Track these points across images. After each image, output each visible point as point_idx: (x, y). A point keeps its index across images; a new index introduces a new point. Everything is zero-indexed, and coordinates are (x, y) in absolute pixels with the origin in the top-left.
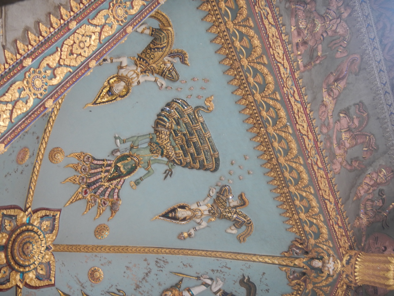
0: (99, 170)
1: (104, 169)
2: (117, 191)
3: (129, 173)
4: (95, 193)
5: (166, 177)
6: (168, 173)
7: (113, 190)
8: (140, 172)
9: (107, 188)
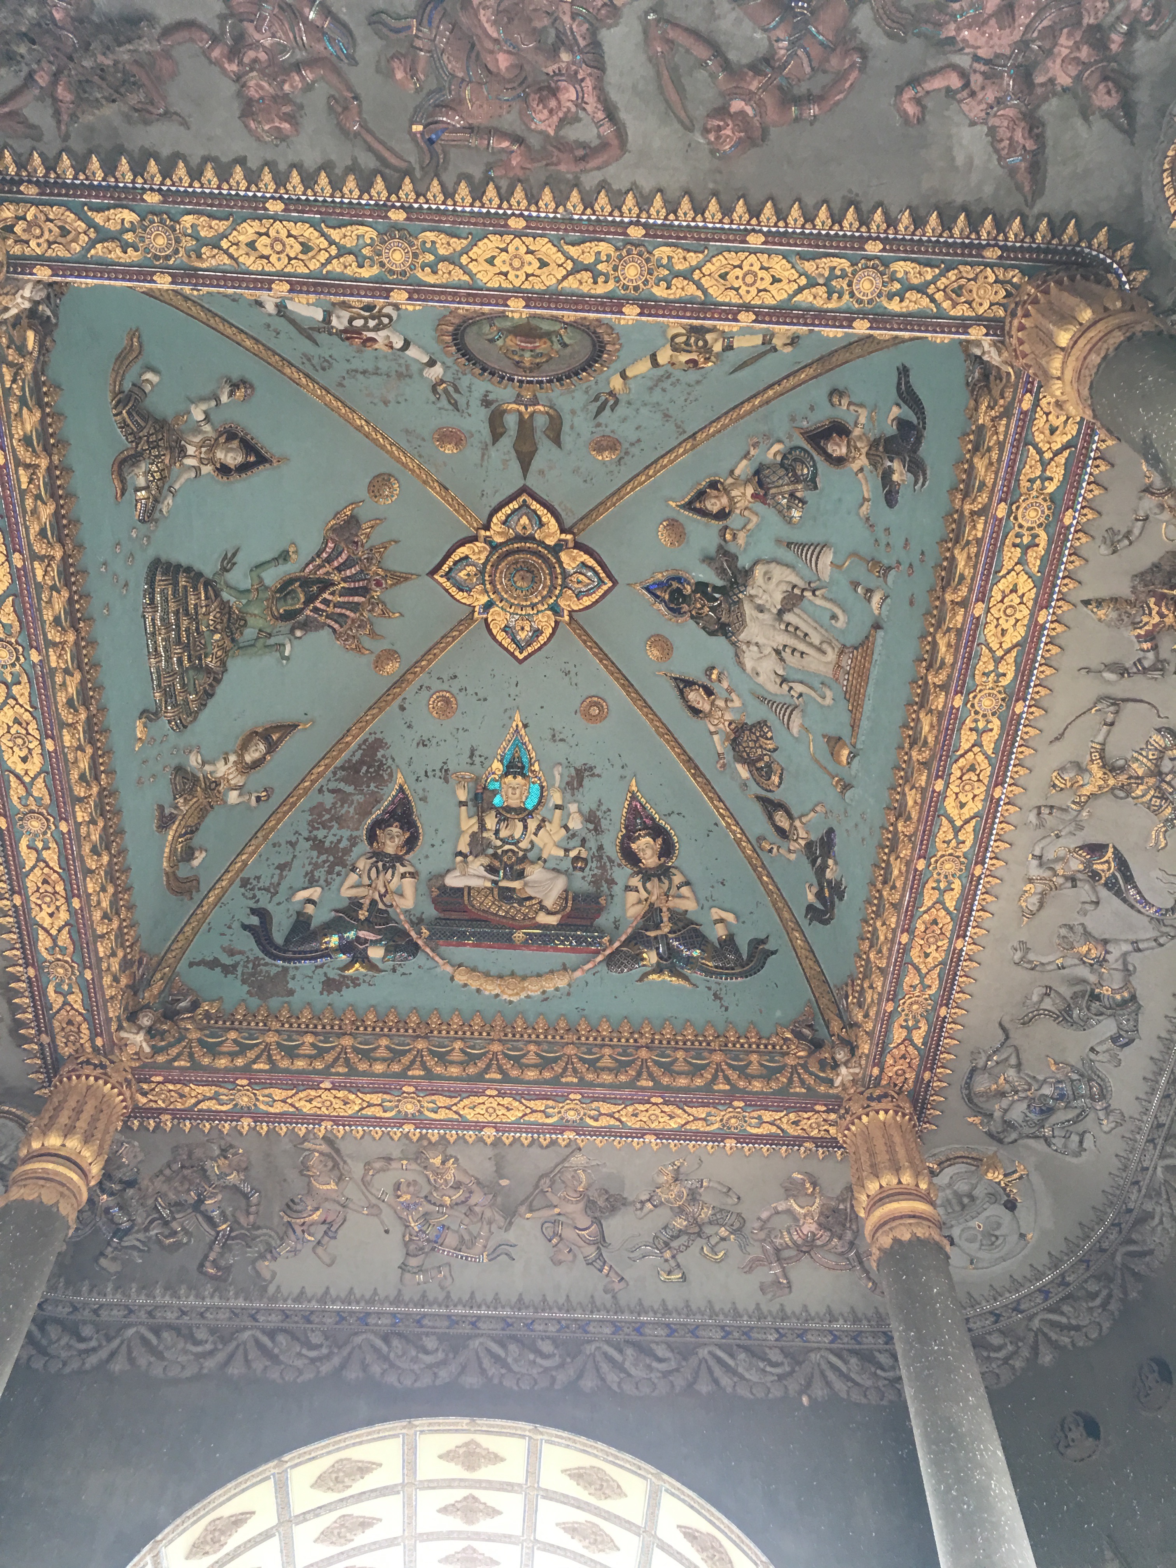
0: (338, 610)
1: (330, 610)
2: (325, 555)
3: (291, 581)
4: (362, 571)
5: (234, 555)
6: (228, 562)
7: (329, 560)
8: (272, 577)
9: (339, 569)
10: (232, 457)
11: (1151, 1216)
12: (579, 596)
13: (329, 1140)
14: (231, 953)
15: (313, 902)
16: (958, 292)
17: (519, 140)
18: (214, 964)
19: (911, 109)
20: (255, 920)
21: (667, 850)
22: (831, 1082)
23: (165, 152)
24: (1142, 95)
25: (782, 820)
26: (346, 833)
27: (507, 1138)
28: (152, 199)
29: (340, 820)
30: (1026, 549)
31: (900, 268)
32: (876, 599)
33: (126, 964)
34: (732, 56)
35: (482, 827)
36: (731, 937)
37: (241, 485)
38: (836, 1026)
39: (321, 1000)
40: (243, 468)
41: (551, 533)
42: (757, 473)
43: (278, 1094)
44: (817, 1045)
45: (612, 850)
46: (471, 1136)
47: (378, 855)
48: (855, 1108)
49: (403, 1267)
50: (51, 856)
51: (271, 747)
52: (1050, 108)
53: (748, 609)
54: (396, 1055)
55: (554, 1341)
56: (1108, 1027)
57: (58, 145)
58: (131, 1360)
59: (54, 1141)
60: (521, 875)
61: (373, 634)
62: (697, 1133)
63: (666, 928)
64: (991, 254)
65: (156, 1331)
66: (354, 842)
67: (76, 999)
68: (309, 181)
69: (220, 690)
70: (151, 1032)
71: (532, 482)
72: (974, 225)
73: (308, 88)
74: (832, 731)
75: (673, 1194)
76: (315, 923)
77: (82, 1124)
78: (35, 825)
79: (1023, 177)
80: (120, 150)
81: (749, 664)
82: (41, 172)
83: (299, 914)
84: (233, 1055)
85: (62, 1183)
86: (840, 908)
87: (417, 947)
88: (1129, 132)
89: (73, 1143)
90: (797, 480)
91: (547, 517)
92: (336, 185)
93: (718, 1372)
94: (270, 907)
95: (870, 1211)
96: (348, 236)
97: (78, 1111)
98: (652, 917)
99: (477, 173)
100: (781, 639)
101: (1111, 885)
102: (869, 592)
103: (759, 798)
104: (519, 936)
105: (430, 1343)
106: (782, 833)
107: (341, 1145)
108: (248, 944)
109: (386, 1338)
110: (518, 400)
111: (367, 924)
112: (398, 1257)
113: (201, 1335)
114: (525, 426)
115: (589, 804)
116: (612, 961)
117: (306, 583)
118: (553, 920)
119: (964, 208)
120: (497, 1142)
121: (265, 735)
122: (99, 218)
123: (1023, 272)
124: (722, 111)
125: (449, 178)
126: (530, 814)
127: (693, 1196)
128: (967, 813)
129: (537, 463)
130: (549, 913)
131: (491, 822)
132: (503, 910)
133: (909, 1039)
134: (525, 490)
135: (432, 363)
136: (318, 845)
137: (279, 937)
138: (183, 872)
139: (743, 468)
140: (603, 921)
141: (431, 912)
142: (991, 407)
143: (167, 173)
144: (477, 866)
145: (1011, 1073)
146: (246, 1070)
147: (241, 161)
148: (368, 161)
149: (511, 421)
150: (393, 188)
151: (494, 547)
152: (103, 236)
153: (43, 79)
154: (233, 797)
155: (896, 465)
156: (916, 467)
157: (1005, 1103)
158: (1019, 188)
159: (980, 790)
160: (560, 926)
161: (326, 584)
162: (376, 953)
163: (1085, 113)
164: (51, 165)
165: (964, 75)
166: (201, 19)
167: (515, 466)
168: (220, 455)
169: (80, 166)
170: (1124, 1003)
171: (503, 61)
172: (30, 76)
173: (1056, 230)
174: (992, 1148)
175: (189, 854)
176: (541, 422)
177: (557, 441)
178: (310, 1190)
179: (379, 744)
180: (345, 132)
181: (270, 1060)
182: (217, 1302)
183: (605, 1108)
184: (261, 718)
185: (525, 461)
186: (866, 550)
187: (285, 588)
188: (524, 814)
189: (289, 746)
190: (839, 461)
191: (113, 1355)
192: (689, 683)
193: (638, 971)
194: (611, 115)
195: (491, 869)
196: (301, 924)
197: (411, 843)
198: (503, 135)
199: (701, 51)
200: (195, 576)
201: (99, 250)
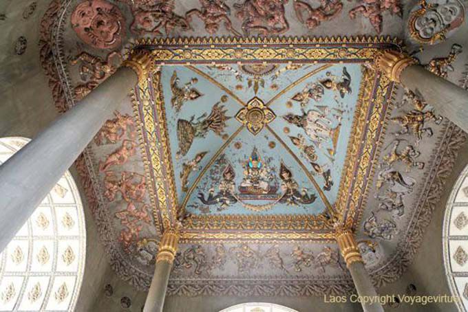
10: (194, 96)
11: (407, 253)
12: (268, 120)
13: (222, 244)
14: (196, 203)
15: (212, 191)
16: (363, 54)
17: (265, 28)
18: (193, 206)
19: (352, 16)
20: (200, 196)
21: (290, 175)
22: (333, 226)
23: (189, 37)
24: (405, 9)
25: (316, 167)
26: (218, 175)
27: (261, 242)
28: (186, 47)
29: (217, 173)
30: (378, 108)
31: (350, 50)
32: (339, 119)
33: (176, 208)
34: (313, 7)
35: (249, 173)
36: (306, 195)
37: (195, 101)
38: (332, 213)
39: (218, 213)
40: (195, 98)
41: (262, 106)
42: (309, 91)
43: (211, 235)
44: (328, 218)
45: (278, 176)
46: (253, 242)
47: (226, 180)
48: (339, 232)
49: (239, 270)
50: (162, 186)
51: (202, 157)
52: (384, 13)
53: (308, 122)
54: (235, 225)
55: (274, 285)
56: (396, 212)
57: (166, 37)
58: (183, 292)
59: (166, 247)
60: (258, 183)
61: (223, 131)
62: (303, 239)
63: (292, 193)
64: (370, 45)
65: (187, 286)
66: (220, 177)
67: (167, 216)
68: (219, 40)
69: (191, 146)
70: (182, 222)
71: (257, 95)
72: (366, 39)
73: (220, 21)
74: (328, 147)
75: (298, 252)
76: (214, 196)
77: (171, 243)
78: (159, 179)
79: (378, 28)
80: (179, 37)
81: (308, 133)
82: (163, 43)
83: (210, 194)
84: (200, 227)
85: (169, 256)
86: (332, 187)
87: (236, 200)
88: (402, 17)
89: (170, 247)
90: (319, 92)
91: (261, 103)
92: (226, 41)
93: (310, 290)
94: (204, 193)
95: (345, 255)
96: (228, 51)
97: (170, 240)
98: (288, 190)
99: (256, 36)
100: (316, 128)
101: (398, 180)
102: (338, 117)
103: (312, 163)
104: (259, 197)
105: (246, 286)
106: (317, 170)
107: (224, 245)
108: (199, 201)
109: (236, 286)
110: (255, 78)
111: (226, 196)
112: (237, 268)
113: (197, 286)
114: (256, 84)
115: (272, 166)
116: (280, 201)
117: (208, 121)
118: (266, 193)
119: (364, 36)
120: (259, 243)
121: (200, 155)
122: (175, 51)
123: (377, 48)
124: (310, 19)
125: (250, 37)
126: (259, 169)
127: (302, 253)
128: (365, 166)
129: (258, 92)
130: (265, 191)
131: (250, 171)
132: (254, 191)
133: (351, 216)
134: (256, 97)
135: (236, 72)
136: (213, 179)
137: (206, 199)
138: (185, 186)
139: (306, 90)
140: (278, 192)
141: (239, 192)
142: (368, 77)
143: (189, 41)
144: (248, 181)
145: (374, 222)
146: (203, 230)
147: (205, 37)
148: (233, 35)
149: (253, 83)
150: (238, 41)
151: (249, 110)
152: (176, 55)
153: (163, 23)
154: (194, 169)
155: (344, 89)
156: (349, 89)
157: (372, 229)
158: (376, 30)
159: (368, 161)
160: (268, 194)
161: (212, 121)
162: (228, 202)
163: (392, 14)
164: (165, 41)
165: (364, 7)
166: (198, 8)
167: (254, 92)
168: (191, 95)
169: (171, 41)
170: (401, 206)
171: (262, 12)
172: (161, 23)
173: (385, 39)
174: (369, 239)
175: (186, 183)
176: (259, 82)
177: (263, 86)
178: (217, 255)
179: (224, 155)
180: (227, 29)
181: (208, 227)
182: (199, 279)
183: (283, 234)
184: (199, 152)
185: (256, 91)
186: (337, 108)
187: (204, 123)
188: (257, 169)
189: (206, 157)
190: (329, 88)
191: (178, 292)
192: (294, 138)
193: (287, 203)
194: (286, 22)
195: (251, 182)
196: (210, 196)
197: (233, 177)
198: (261, 27)
199: (306, 7)
200: (187, 122)
201: (175, 58)
